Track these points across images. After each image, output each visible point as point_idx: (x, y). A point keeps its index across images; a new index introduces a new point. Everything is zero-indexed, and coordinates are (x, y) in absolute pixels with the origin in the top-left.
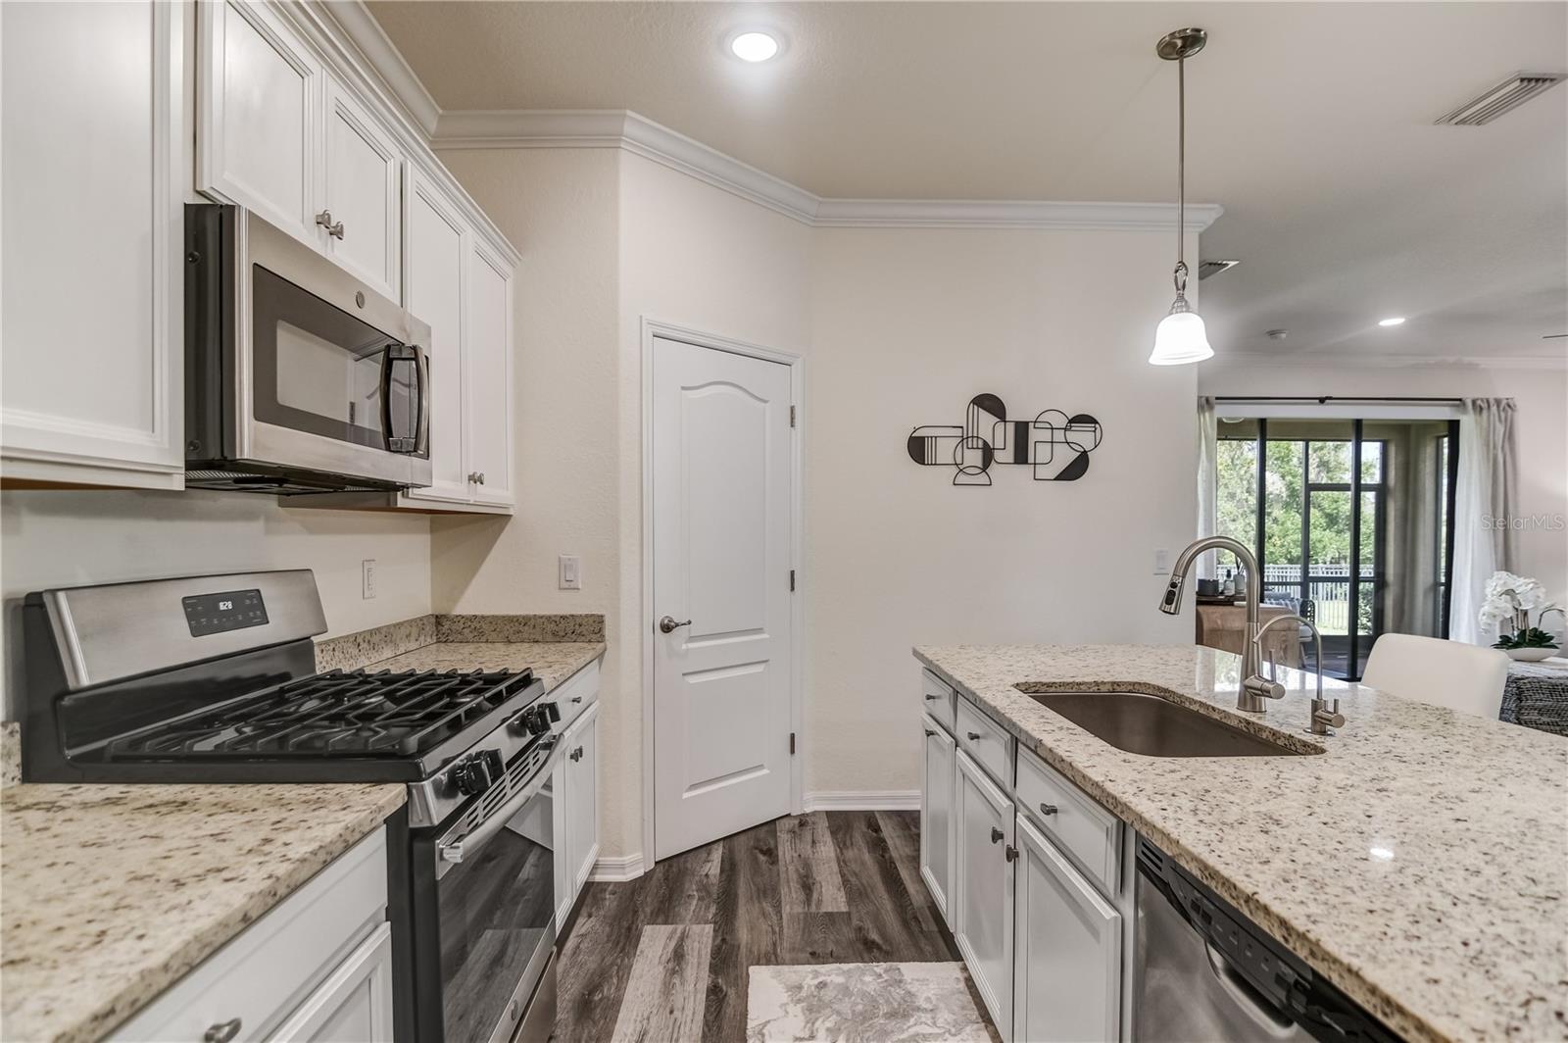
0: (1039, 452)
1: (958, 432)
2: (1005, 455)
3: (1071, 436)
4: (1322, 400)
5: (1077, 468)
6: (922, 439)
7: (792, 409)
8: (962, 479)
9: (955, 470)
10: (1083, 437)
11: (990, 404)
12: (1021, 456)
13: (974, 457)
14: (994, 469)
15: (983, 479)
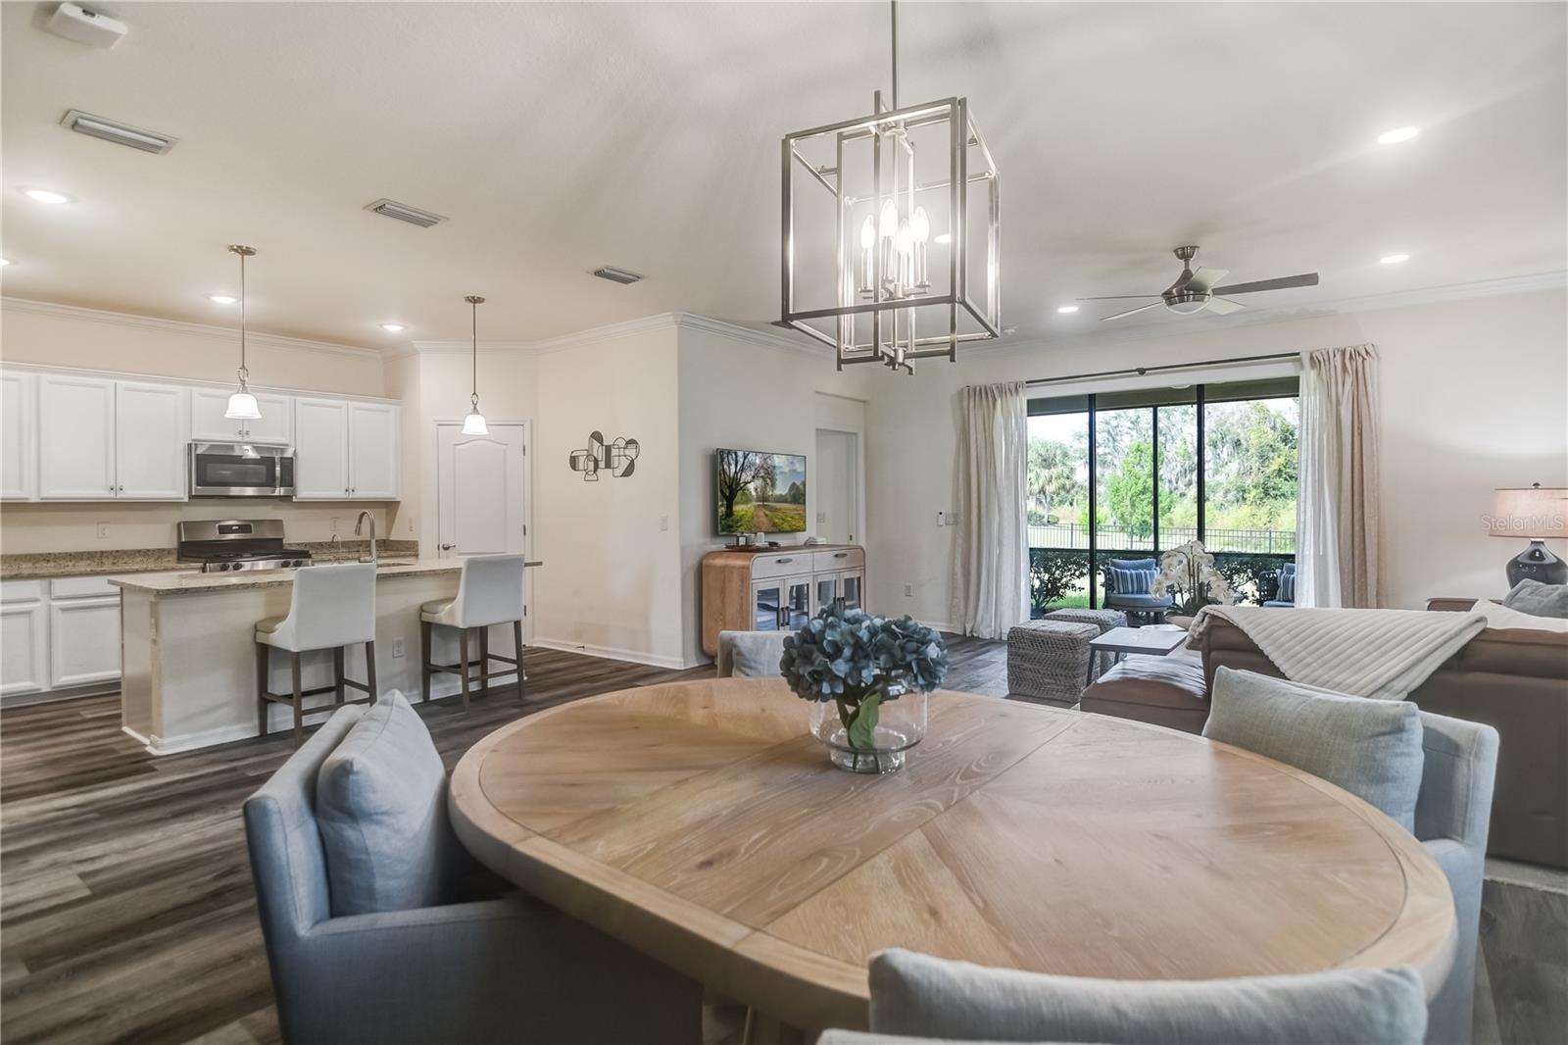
0: (615, 461)
1: (585, 453)
2: (602, 464)
3: (627, 452)
4: (1142, 372)
5: (629, 471)
6: (574, 457)
7: (524, 447)
8: (588, 477)
9: (584, 473)
10: (631, 452)
11: (597, 436)
12: (608, 465)
13: (591, 465)
14: (599, 471)
15: (594, 477)
